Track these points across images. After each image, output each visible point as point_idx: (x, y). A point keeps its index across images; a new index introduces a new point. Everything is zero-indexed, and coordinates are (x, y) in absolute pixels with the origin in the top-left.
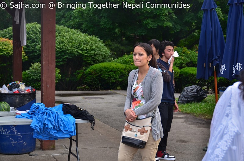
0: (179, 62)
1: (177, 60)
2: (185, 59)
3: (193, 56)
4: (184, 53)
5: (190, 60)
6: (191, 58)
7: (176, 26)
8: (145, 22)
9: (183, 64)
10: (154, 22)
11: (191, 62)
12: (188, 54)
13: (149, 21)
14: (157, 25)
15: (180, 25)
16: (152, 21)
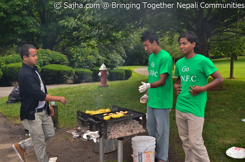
0: (42, 61)
1: (41, 59)
2: (47, 58)
3: (55, 56)
4: (47, 53)
5: (52, 58)
6: (53, 57)
7: (42, 32)
8: (15, 29)
9: (46, 62)
10: (23, 29)
11: (53, 60)
12: (50, 54)
13: (18, 28)
14: (25, 31)
15: (45, 32)
16: (21, 29)
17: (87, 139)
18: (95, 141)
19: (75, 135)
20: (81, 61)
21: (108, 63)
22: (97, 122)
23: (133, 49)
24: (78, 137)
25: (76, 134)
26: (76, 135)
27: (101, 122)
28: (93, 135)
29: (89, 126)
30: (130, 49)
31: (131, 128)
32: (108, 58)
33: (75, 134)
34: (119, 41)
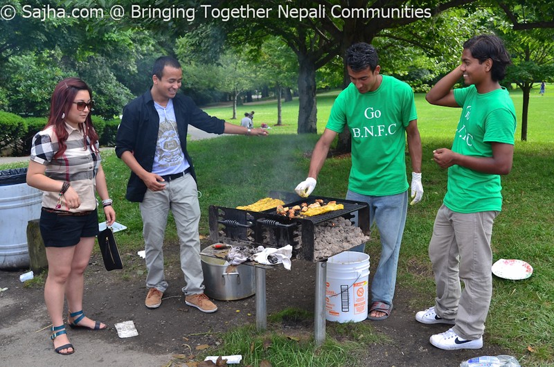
17: (269, 263)
18: (288, 266)
19: (238, 259)
20: (40, 100)
21: (100, 103)
22: (288, 225)
23: (137, 72)
24: (243, 263)
25: (239, 255)
26: (241, 257)
27: (296, 224)
28: (282, 255)
29: (250, 238)
30: (129, 71)
31: (344, 235)
32: (100, 92)
33: (238, 257)
34: (122, 54)
